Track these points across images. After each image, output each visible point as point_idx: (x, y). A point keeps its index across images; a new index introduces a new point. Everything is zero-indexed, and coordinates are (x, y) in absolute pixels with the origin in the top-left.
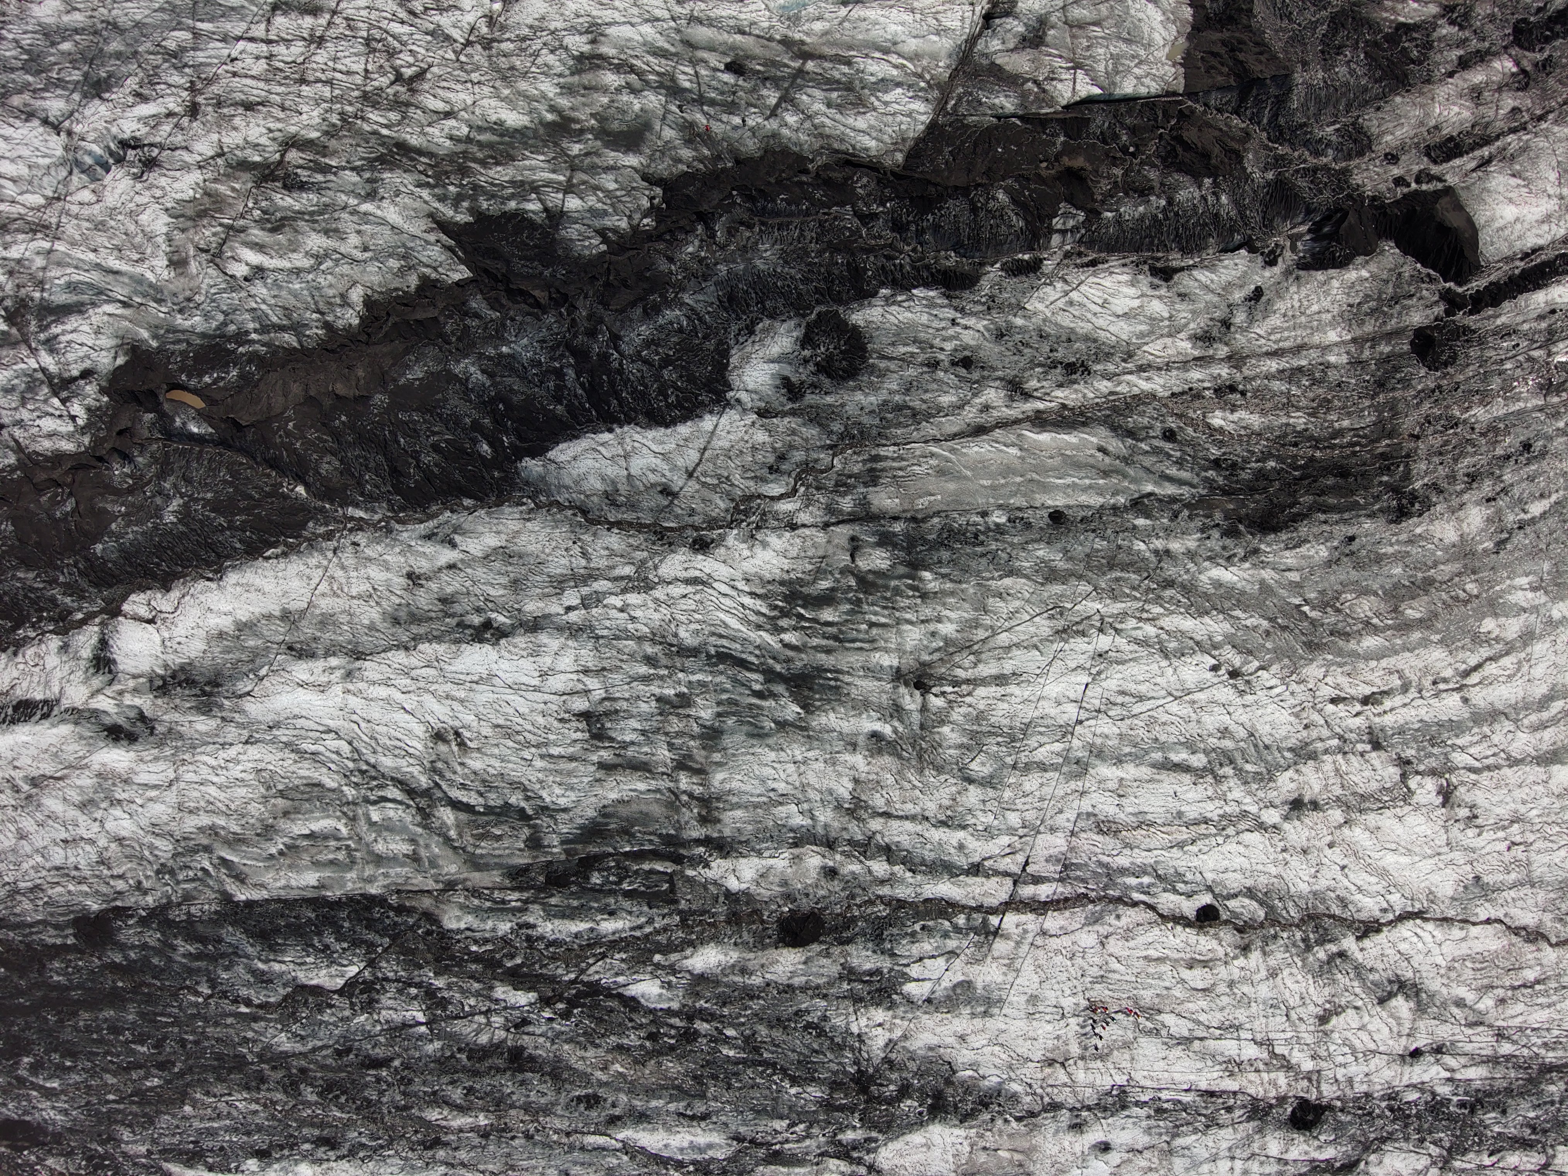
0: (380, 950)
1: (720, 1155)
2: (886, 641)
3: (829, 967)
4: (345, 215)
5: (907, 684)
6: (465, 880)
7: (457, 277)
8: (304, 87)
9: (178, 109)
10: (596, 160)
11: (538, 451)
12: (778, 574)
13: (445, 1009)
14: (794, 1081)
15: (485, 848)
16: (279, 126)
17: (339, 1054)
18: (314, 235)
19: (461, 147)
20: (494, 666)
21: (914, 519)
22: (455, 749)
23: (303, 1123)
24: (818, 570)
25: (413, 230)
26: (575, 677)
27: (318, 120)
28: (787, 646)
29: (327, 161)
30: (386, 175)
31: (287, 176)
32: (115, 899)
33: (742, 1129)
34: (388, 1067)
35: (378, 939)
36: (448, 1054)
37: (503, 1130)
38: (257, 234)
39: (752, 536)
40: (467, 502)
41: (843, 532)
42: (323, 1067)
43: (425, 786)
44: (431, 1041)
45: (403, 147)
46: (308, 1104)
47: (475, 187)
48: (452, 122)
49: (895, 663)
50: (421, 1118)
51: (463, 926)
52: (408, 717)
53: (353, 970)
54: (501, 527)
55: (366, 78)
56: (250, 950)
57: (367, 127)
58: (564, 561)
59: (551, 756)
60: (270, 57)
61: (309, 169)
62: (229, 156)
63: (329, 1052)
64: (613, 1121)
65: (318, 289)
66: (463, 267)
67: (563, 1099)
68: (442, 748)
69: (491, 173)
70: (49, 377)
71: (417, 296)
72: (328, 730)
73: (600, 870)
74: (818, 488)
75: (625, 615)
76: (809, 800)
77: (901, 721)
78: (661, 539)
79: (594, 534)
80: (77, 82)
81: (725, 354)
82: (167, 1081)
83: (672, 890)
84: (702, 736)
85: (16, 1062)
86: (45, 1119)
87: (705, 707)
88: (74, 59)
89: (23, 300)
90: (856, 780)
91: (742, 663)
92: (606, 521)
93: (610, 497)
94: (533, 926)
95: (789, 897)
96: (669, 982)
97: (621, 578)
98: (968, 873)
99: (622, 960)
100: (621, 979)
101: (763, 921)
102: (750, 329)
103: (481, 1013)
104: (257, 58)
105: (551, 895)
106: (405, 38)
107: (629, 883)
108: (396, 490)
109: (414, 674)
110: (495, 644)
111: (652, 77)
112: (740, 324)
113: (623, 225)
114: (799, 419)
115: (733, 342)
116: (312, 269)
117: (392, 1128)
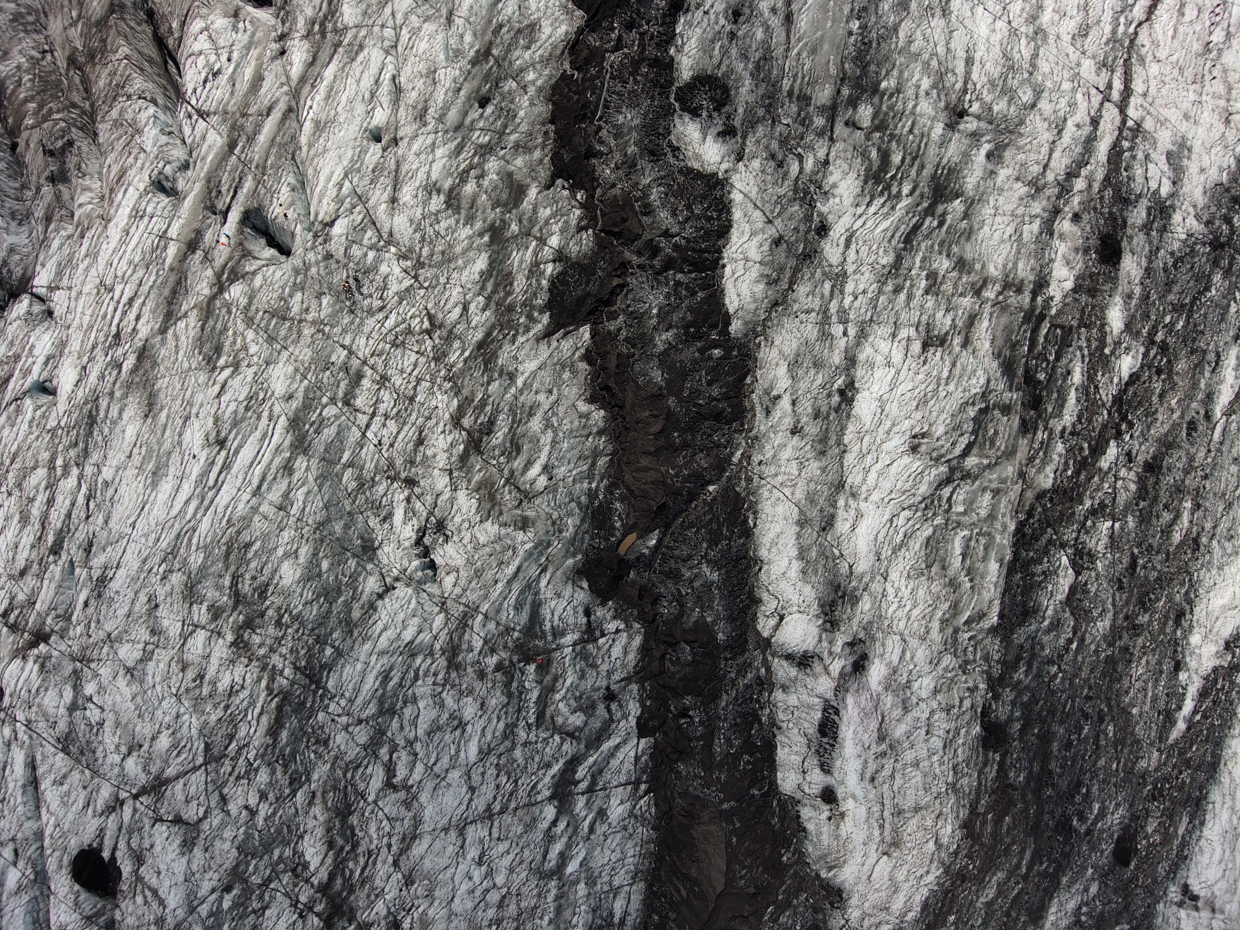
0: (1055, 537)
2: (925, 126)
3: (1140, 239)
4: (522, 399)
5: (959, 123)
6: (1020, 463)
7: (587, 335)
8: (417, 399)
9: (406, 493)
10: (526, 216)
11: (727, 319)
12: (859, 183)
13: (1106, 506)
14: (1207, 289)
15: (1001, 443)
16: (441, 424)
17: (1120, 588)
18: (530, 424)
19: (493, 305)
20: (874, 395)
21: (842, 80)
22: (925, 440)
23: (1162, 631)
24: (863, 155)
25: (546, 355)
26: (896, 344)
27: (445, 396)
28: (911, 194)
29: (477, 399)
30: (500, 361)
31: (480, 431)
32: (976, 712)
33: (1231, 333)
34: (1137, 557)
35: (1047, 536)
36: (1138, 513)
37: (1198, 493)
38: (518, 463)
39: (826, 193)
40: (748, 380)
41: (839, 129)
42: (1127, 603)
43: (947, 469)
44: (1126, 522)
45: (481, 345)
46: (1150, 622)
47: (524, 304)
48: (472, 306)
49: (942, 125)
50: (1177, 547)
51: (1052, 475)
52: (895, 464)
53: (1064, 560)
54: (774, 362)
55: (423, 354)
56: (1033, 627)
57: (461, 365)
58: (810, 327)
59: (948, 378)
60: (386, 416)
61: (480, 414)
62: (453, 467)
63: (1117, 595)
64: (1208, 417)
65: (571, 432)
66: (581, 329)
67: (1186, 445)
68: (923, 449)
69: (517, 290)
70: (582, 641)
71: (595, 365)
72: (891, 521)
73: (1036, 372)
74: (802, 139)
75: (860, 297)
76: (1023, 215)
77: (983, 135)
78: (810, 257)
79: (795, 301)
80: (358, 563)
81: (690, 170)
82: (1113, 720)
83: (1062, 327)
84: (961, 272)
85: (1076, 831)
86: (1120, 823)
87: (941, 263)
88: (338, 562)
89: (517, 647)
90: (1017, 179)
91: (916, 228)
92: (787, 290)
93: (771, 282)
94: (1064, 428)
95: (1086, 251)
96: (1126, 349)
97: (832, 291)
98: (1096, 129)
99: (1103, 375)
100: (1116, 380)
101: (1099, 274)
102: (675, 149)
103: (1115, 482)
104: (384, 425)
105: (1046, 409)
106: (400, 319)
107: (1051, 354)
108: (729, 423)
109: (865, 451)
110: (857, 391)
111: (476, 160)
112: (670, 155)
113: (578, 212)
114: (750, 135)
115: (682, 164)
116: (555, 432)
117: (1179, 568)
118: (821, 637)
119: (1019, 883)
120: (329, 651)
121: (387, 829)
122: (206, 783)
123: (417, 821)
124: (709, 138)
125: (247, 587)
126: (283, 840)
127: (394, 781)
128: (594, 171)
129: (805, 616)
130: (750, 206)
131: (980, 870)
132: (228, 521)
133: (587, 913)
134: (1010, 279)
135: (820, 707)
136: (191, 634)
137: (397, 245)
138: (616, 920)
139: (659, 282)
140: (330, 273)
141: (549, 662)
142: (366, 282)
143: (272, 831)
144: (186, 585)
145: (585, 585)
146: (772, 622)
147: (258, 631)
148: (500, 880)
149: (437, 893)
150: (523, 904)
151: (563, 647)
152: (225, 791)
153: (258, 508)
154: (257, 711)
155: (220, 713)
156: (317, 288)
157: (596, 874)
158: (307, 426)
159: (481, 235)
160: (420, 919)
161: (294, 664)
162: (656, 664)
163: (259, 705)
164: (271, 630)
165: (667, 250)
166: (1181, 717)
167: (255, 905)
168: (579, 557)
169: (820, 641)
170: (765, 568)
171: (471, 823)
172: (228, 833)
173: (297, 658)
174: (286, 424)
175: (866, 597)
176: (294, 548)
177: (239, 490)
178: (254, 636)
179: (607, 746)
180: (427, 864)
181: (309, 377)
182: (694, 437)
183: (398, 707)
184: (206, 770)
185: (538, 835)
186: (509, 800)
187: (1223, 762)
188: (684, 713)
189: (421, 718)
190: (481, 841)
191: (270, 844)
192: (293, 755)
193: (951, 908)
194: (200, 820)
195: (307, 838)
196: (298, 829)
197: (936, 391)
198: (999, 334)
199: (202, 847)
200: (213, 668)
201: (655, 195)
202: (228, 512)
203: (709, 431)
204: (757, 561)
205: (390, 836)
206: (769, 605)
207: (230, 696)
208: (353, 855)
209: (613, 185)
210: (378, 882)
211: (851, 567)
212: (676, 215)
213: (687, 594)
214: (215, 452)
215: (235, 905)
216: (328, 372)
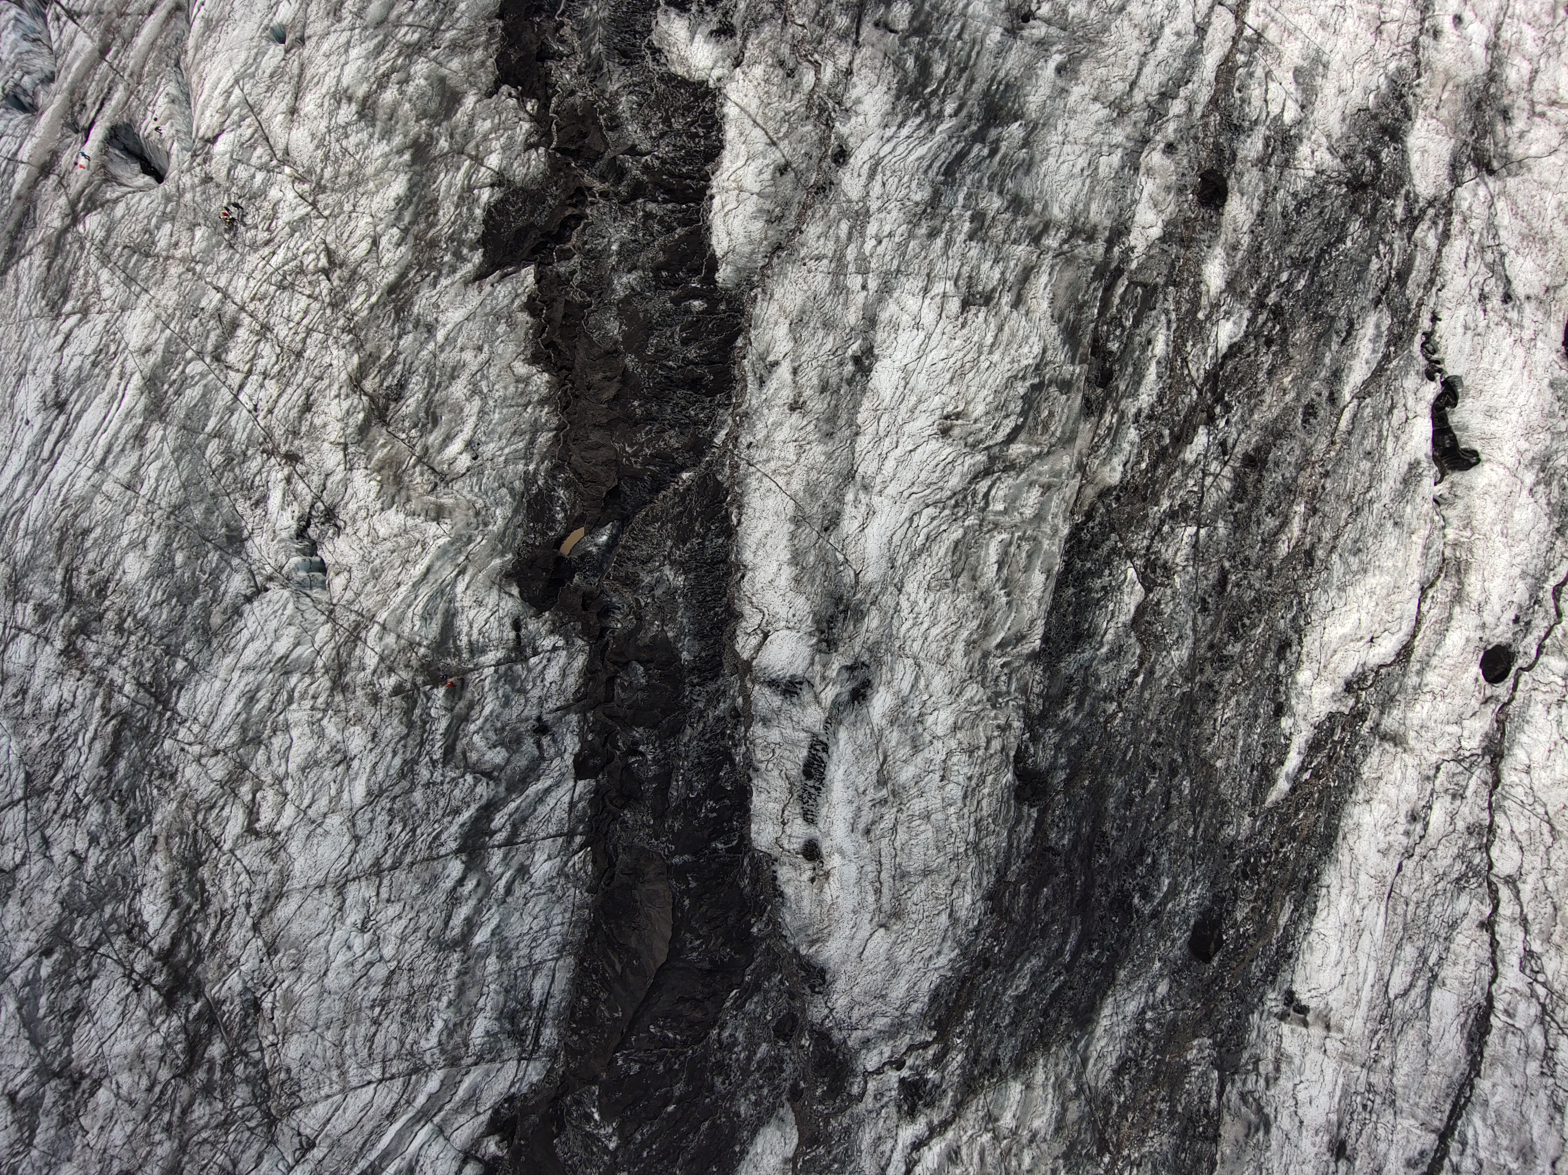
0: (1120, 545)
1: (1387, 321)
2: (978, 31)
3: (1253, 177)
4: (442, 357)
5: (1022, 28)
6: (1080, 453)
7: (531, 279)
8: (306, 355)
9: (286, 471)
10: (460, 130)
11: (713, 265)
12: (889, 98)
13: (1190, 508)
14: (1341, 239)
15: (1056, 428)
16: (336, 386)
17: (1204, 609)
18: (452, 389)
19: (410, 239)
20: (897, 364)
22: (960, 422)
23: (1259, 665)
24: (896, 64)
25: (476, 302)
26: (927, 301)
27: (343, 352)
28: (956, 113)
29: (384, 357)
30: (416, 309)
31: (387, 397)
32: (1008, 755)
33: (1370, 296)
34: (1228, 572)
35: (1109, 543)
36: (1232, 518)
37: (1314, 494)
38: (434, 438)
39: (847, 110)
40: (740, 342)
41: (867, 30)
42: (1213, 628)
43: (985, 458)
44: (1215, 528)
45: (392, 289)
46: (1243, 653)
47: (451, 239)
48: (384, 241)
49: (1000, 30)
50: (1283, 560)
51: (1120, 469)
52: (919, 450)
53: (1131, 573)
54: (772, 320)
55: (316, 299)
56: (1087, 655)
57: (365, 313)
58: (819, 277)
59: (993, 345)
60: (265, 375)
61: (387, 374)
62: (349, 440)
63: (1200, 618)
64: (1333, 400)
65: (504, 399)
66: (523, 271)
67: (1301, 434)
68: (956, 432)
69: (443, 221)
70: (508, 660)
71: (539, 316)
72: (911, 520)
73: (1107, 340)
74: (820, 42)
75: (885, 241)
76: (1101, 145)
77: (1053, 44)
78: (824, 189)
79: (802, 245)
80: (221, 557)
81: (673, 77)
82: (1189, 773)
83: (1144, 286)
84: (1016, 213)
85: (1137, 911)
86: (1198, 905)
87: (991, 202)
88: (196, 554)
89: (422, 665)
90: (1095, 99)
91: (961, 156)
92: (793, 231)
93: (773, 220)
94: (1140, 410)
95: (1181, 190)
96: (1226, 313)
97: (850, 234)
98: (1202, 38)
99: (1194, 345)
100: (1210, 352)
101: (1196, 219)
102: (656, 52)
103: (1203, 478)
104: (262, 386)
105: (1117, 387)
106: (290, 254)
107: (1127, 319)
108: (711, 393)
109: (882, 433)
110: (876, 358)
111: (400, 61)
112: (649, 58)
113: (526, 126)
114: (753, 36)
115: (664, 69)
116: (484, 399)
117: (1285, 588)
118: (813, 659)
119: (1059, 974)
120: (180, 665)
121: (246, 885)
122: (26, 821)
123: (284, 877)
124: (699, 38)
125: (82, 584)
126: (117, 895)
127: (257, 826)
128: (548, 74)
129: (794, 633)
130: (748, 123)
131: (1008, 955)
132: (64, 501)
133: (497, 993)
134: (1080, 225)
135: (806, 744)
136: (13, 639)
137: (293, 164)
138: (535, 1003)
139: (624, 213)
140: (208, 199)
141: (464, 684)
142: (252, 210)
143: (104, 882)
144: (10, 579)
145: (515, 591)
146: (754, 641)
147: (94, 637)
148: (388, 951)
149: (306, 965)
150: (416, 982)
151: (483, 667)
152: (48, 832)
153: (100, 486)
154: (89, 735)
155: (44, 736)
156: (190, 217)
157: (511, 945)
158: (166, 387)
159: (400, 152)
160: (284, 997)
161: (136, 679)
162: (602, 689)
163: (92, 728)
164: (110, 637)
165: (634, 172)
166: (1283, 774)
167: (80, 973)
168: (509, 556)
169: (812, 664)
170: (749, 574)
171: (354, 879)
172: (50, 884)
173: (141, 673)
174: (141, 383)
175: (874, 612)
176: (142, 536)
177: (79, 463)
178: (88, 643)
179: (533, 789)
180: (295, 929)
181: (172, 326)
182: (661, 410)
183: (265, 736)
184: (26, 805)
185: (439, 896)
186: (403, 853)
187: (1341, 834)
188: (633, 750)
189: (293, 750)
190: (366, 902)
191: (100, 899)
192: (132, 790)
193: (970, 1001)
194: (17, 867)
195: (145, 892)
196: (135, 882)
197: (976, 361)
198: (1061, 292)
199: (18, 900)
200: (37, 681)
201: (624, 104)
202: (64, 490)
203: (683, 403)
204: (741, 568)
205: (249, 893)
206: (752, 620)
207: (57, 715)
208: (202, 915)
209: (572, 93)
210: (232, 950)
211: (857, 575)
212: (648, 129)
213: (647, 604)
214: (52, 417)
215: (56, 973)
216: (196, 320)
